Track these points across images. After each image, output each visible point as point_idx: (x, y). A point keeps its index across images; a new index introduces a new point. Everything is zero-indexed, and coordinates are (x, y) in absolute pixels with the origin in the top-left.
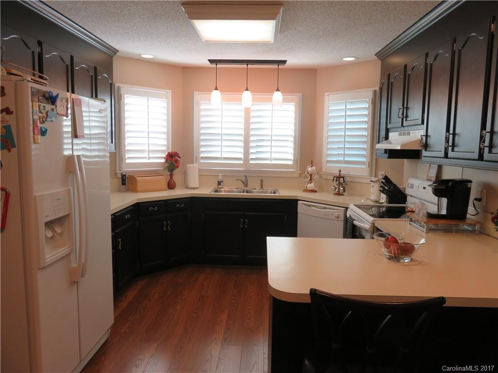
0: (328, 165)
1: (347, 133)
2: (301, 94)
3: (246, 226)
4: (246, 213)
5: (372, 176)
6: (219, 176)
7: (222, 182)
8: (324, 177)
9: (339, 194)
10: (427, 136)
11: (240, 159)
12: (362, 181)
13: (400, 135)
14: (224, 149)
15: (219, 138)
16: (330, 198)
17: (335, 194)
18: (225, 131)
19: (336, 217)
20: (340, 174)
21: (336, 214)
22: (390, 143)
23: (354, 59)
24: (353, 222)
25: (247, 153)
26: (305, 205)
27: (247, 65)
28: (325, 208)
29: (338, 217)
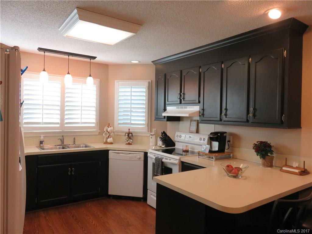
0: (119, 126)
1: (132, 106)
2: (99, 80)
3: (73, 173)
4: (72, 163)
5: (148, 132)
6: (41, 137)
7: (44, 141)
8: (116, 134)
9: (129, 144)
10: (203, 110)
11: (58, 123)
12: (143, 135)
13: (177, 108)
14: (45, 116)
15: (41, 107)
16: (124, 147)
17: (127, 144)
18: (45, 103)
19: (138, 159)
20: (129, 131)
21: (138, 157)
22: (167, 113)
23: (138, 62)
24: (162, 160)
25: (62, 119)
26: (115, 153)
27: (69, 56)
28: (130, 154)
29: (140, 159)
